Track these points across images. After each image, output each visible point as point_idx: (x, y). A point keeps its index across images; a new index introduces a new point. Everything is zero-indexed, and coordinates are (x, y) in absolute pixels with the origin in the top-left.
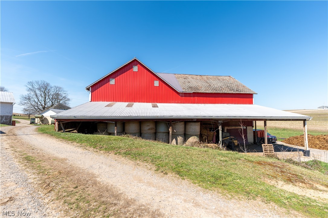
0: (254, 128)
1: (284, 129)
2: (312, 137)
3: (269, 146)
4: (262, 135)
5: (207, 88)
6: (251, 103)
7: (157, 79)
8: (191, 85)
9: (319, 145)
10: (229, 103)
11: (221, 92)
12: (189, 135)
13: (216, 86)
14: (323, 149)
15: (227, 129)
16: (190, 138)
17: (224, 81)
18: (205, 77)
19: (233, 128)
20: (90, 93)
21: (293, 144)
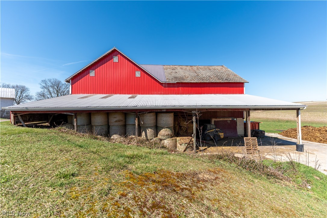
0: (245, 120)
1: (287, 121)
2: (313, 130)
3: (251, 139)
4: (254, 127)
5: (193, 78)
6: (242, 92)
7: (139, 69)
8: (177, 75)
9: (319, 138)
10: (216, 94)
11: (208, 81)
12: (160, 127)
13: (204, 75)
14: (324, 142)
15: (215, 121)
16: (162, 131)
17: (215, 71)
18: (195, 68)
19: (221, 119)
20: (71, 85)
21: (291, 137)
